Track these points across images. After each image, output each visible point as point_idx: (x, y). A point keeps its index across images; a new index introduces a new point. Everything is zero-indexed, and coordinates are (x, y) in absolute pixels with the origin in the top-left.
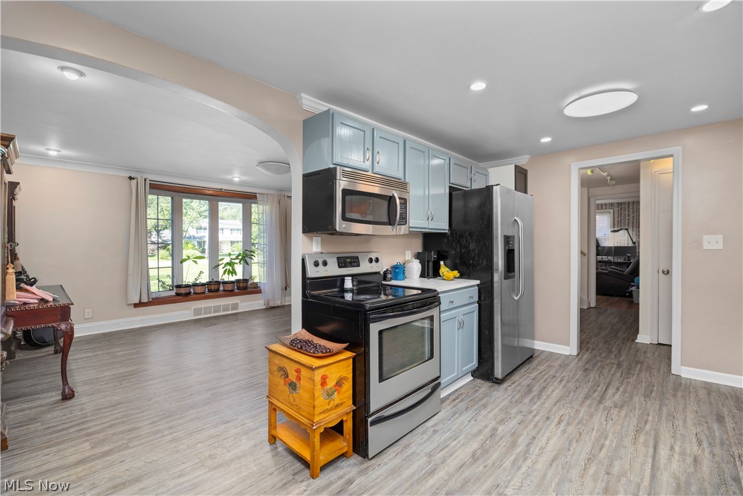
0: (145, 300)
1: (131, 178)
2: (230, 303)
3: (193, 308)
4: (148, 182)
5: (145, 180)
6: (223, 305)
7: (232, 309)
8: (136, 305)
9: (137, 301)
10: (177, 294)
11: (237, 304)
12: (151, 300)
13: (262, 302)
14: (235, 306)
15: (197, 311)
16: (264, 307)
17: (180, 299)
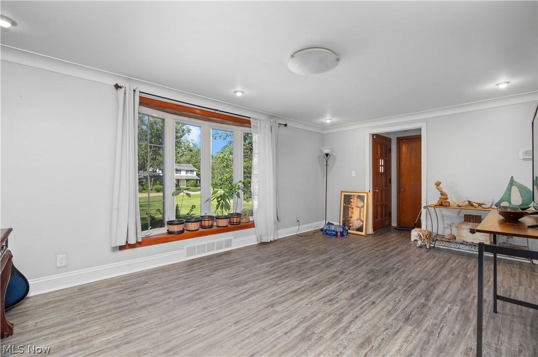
0: (132, 241)
1: (117, 87)
2: (224, 239)
3: (185, 247)
4: (137, 95)
5: (134, 91)
6: (217, 243)
7: (226, 246)
8: (121, 248)
9: (124, 243)
10: (169, 232)
11: (230, 241)
12: (140, 240)
13: (255, 236)
14: (228, 243)
15: (190, 251)
16: (257, 243)
17: (173, 237)
